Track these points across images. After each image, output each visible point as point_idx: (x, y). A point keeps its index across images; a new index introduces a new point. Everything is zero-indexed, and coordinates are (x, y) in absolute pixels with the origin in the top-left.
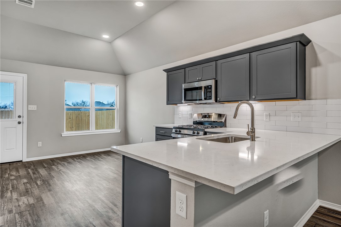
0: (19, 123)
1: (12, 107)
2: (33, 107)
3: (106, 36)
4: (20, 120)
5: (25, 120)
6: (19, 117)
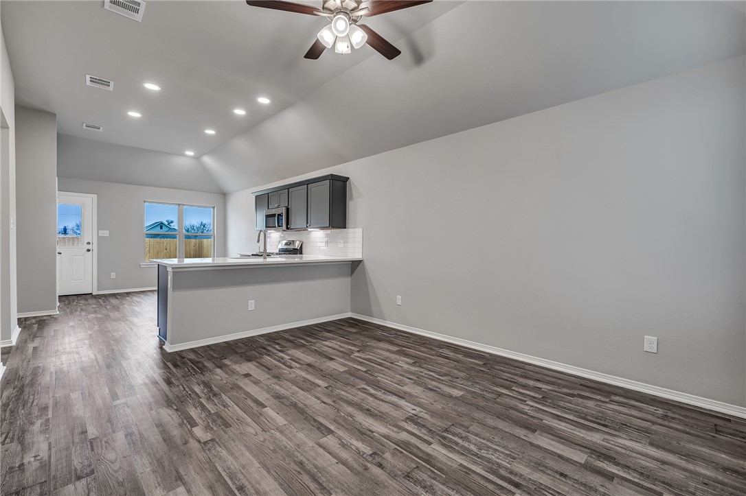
0: (89, 250)
1: (77, 231)
2: (105, 233)
3: (190, 153)
4: (89, 247)
5: (95, 247)
6: (89, 243)
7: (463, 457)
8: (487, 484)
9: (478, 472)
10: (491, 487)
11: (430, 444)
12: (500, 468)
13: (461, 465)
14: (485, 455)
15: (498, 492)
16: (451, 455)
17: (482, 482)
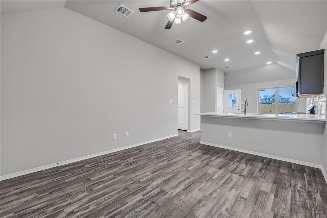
2: (243, 103)
3: (269, 63)
4: (238, 108)
7: (132, 204)
8: (114, 209)
9: (122, 208)
10: (112, 210)
11: (143, 195)
12: (121, 216)
13: (127, 203)
14: (132, 213)
15: (108, 211)
16: (134, 201)
17: (116, 207)
